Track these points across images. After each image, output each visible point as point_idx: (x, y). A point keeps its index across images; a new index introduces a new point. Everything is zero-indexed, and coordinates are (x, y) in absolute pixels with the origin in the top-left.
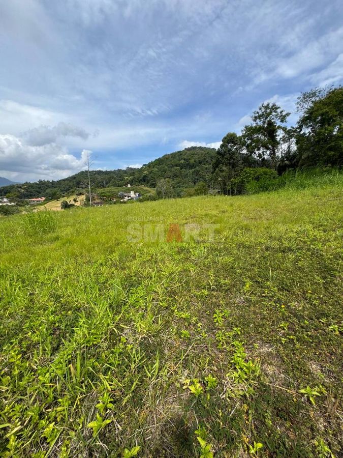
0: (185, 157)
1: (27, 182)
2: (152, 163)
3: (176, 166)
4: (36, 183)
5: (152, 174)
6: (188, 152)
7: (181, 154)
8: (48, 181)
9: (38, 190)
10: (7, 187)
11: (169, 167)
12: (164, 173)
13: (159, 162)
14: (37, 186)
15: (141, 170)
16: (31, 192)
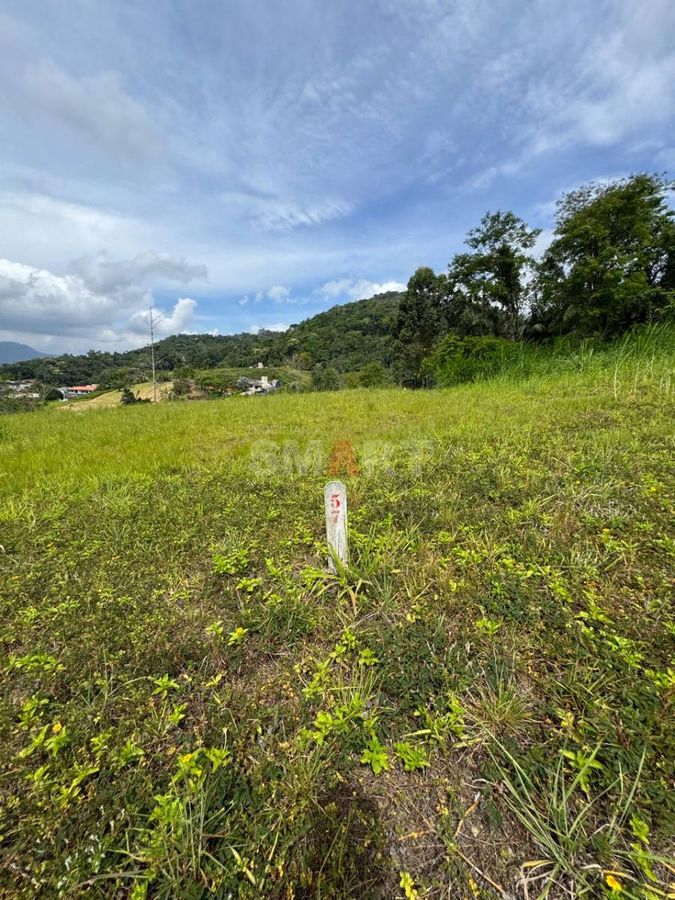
0: (373, 311)
1: (66, 355)
2: (308, 322)
3: (355, 329)
4: (84, 357)
5: (305, 344)
6: (379, 303)
7: (365, 307)
8: (107, 354)
9: (85, 369)
10: (27, 363)
11: (340, 331)
12: (329, 342)
13: (322, 320)
14: (86, 362)
15: (284, 336)
16: (72, 373)
